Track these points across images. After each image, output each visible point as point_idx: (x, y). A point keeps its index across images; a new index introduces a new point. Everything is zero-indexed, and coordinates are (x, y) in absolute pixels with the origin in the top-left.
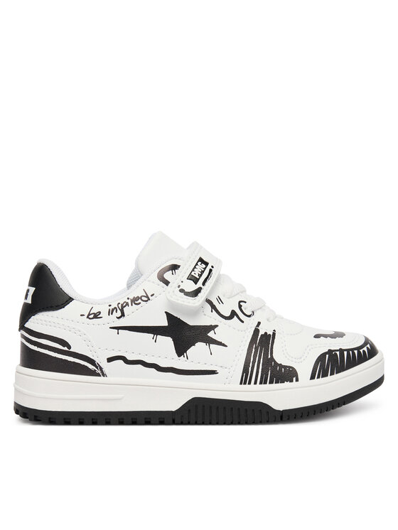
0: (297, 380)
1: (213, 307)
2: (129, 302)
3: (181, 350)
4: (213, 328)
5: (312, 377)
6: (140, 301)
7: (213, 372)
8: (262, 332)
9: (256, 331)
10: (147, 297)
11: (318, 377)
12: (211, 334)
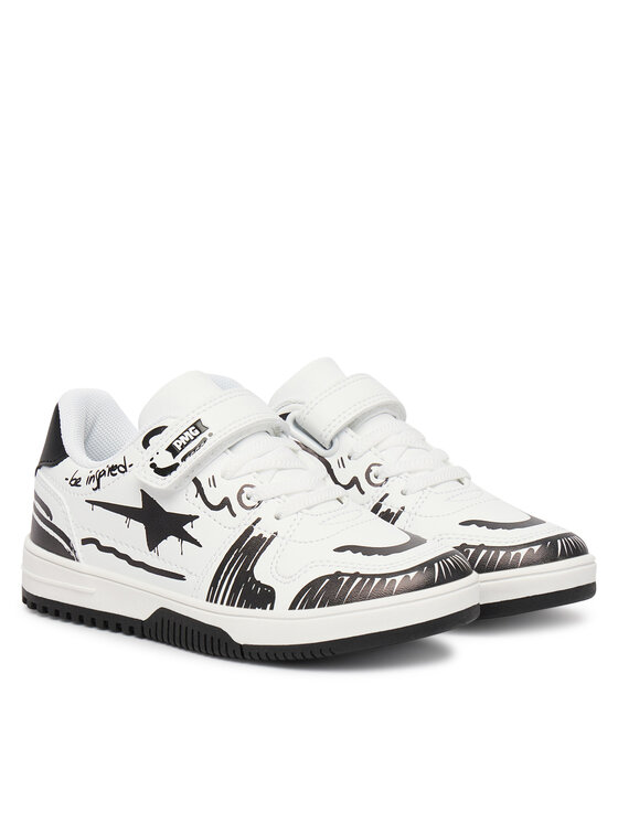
0: (272, 608)
1: (200, 490)
2: (107, 470)
3: (153, 543)
4: (191, 518)
5: (292, 607)
6: (117, 471)
7: (181, 577)
8: (255, 533)
9: (250, 530)
10: (125, 467)
11: (301, 608)
12: (187, 527)
